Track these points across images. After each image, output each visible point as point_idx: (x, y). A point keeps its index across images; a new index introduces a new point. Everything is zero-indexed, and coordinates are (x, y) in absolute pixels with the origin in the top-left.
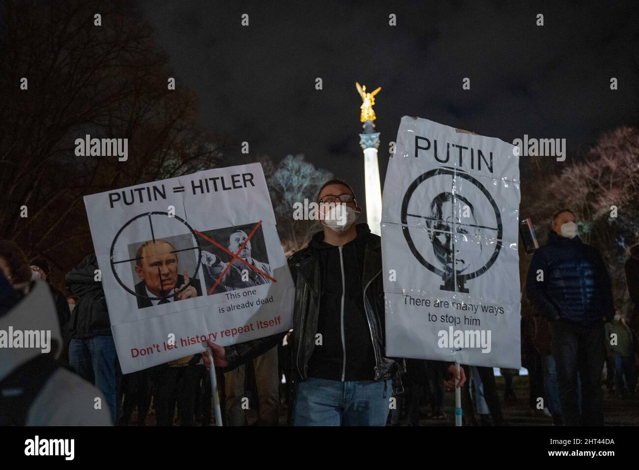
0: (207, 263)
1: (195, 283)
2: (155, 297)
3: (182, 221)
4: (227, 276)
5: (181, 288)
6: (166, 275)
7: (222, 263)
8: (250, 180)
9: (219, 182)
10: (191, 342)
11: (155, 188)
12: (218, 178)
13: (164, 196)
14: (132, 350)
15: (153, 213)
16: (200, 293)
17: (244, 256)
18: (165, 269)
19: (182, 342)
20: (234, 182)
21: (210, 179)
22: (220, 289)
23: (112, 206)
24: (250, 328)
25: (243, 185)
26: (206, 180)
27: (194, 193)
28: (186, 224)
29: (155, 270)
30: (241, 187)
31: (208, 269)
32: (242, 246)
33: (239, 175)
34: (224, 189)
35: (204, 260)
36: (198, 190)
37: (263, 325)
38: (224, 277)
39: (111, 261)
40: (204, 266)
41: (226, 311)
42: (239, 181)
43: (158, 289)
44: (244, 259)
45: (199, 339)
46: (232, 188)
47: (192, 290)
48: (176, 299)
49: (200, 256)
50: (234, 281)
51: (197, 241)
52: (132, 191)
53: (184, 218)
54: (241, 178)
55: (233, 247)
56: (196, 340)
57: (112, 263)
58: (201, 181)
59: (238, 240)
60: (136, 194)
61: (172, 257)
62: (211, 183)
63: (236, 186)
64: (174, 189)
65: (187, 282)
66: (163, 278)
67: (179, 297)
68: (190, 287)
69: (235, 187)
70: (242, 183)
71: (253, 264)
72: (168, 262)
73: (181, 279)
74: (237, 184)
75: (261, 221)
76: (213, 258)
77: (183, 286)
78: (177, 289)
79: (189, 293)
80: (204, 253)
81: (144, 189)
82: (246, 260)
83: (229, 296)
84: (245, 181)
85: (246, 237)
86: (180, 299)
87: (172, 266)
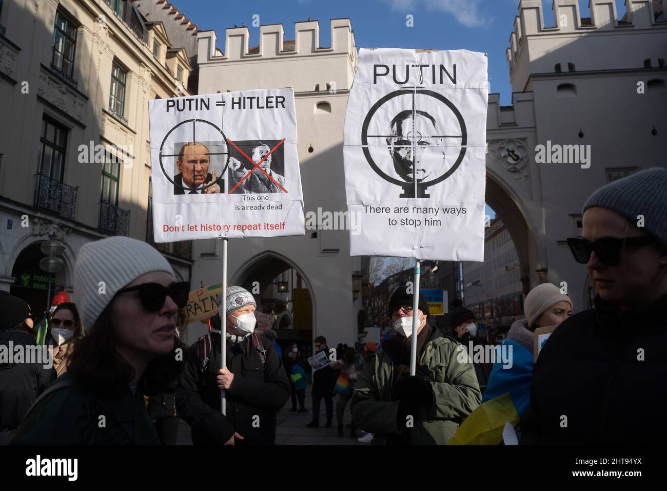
0: (232, 167)
1: (220, 182)
2: (188, 187)
3: (219, 129)
4: (247, 181)
5: (209, 184)
6: (199, 172)
7: (245, 169)
8: (282, 103)
9: (254, 101)
10: (208, 229)
11: (202, 100)
12: (255, 98)
13: (208, 108)
14: (164, 226)
15: (197, 120)
16: (222, 191)
17: (264, 167)
18: (199, 167)
19: (202, 227)
20: (267, 102)
21: (248, 98)
22: (239, 191)
23: (168, 111)
24: (258, 226)
25: (275, 107)
26: (244, 98)
27: (233, 108)
28: (222, 132)
29: (191, 166)
30: (273, 107)
31: (233, 172)
32: (264, 158)
33: (273, 97)
34: (258, 107)
35: (231, 165)
36: (236, 106)
37: (269, 227)
38: (244, 182)
39: (160, 154)
40: (230, 169)
41: (241, 209)
42: (272, 102)
43: (191, 182)
44: (264, 169)
45: (215, 227)
46: (265, 107)
47: (217, 187)
48: (203, 192)
49: (228, 161)
50: (251, 186)
51: (228, 148)
52: (184, 100)
53: (220, 127)
54: (274, 100)
55: (257, 157)
56: (213, 228)
57: (161, 156)
58: (240, 99)
59: (262, 152)
60: (187, 103)
61: (206, 158)
62: (248, 101)
63: (269, 106)
64: (217, 102)
65: (214, 180)
66: (196, 173)
67: (206, 190)
68: (215, 185)
69: (267, 107)
70: (274, 104)
71: (271, 174)
72: (203, 161)
73: (210, 177)
75: (284, 139)
76: (239, 164)
77: (210, 182)
78: (205, 185)
79: (214, 189)
80: (232, 159)
81: (193, 100)
82: (266, 170)
83: (246, 197)
84: (277, 102)
85: (269, 151)
86: (206, 193)
87: (204, 165)
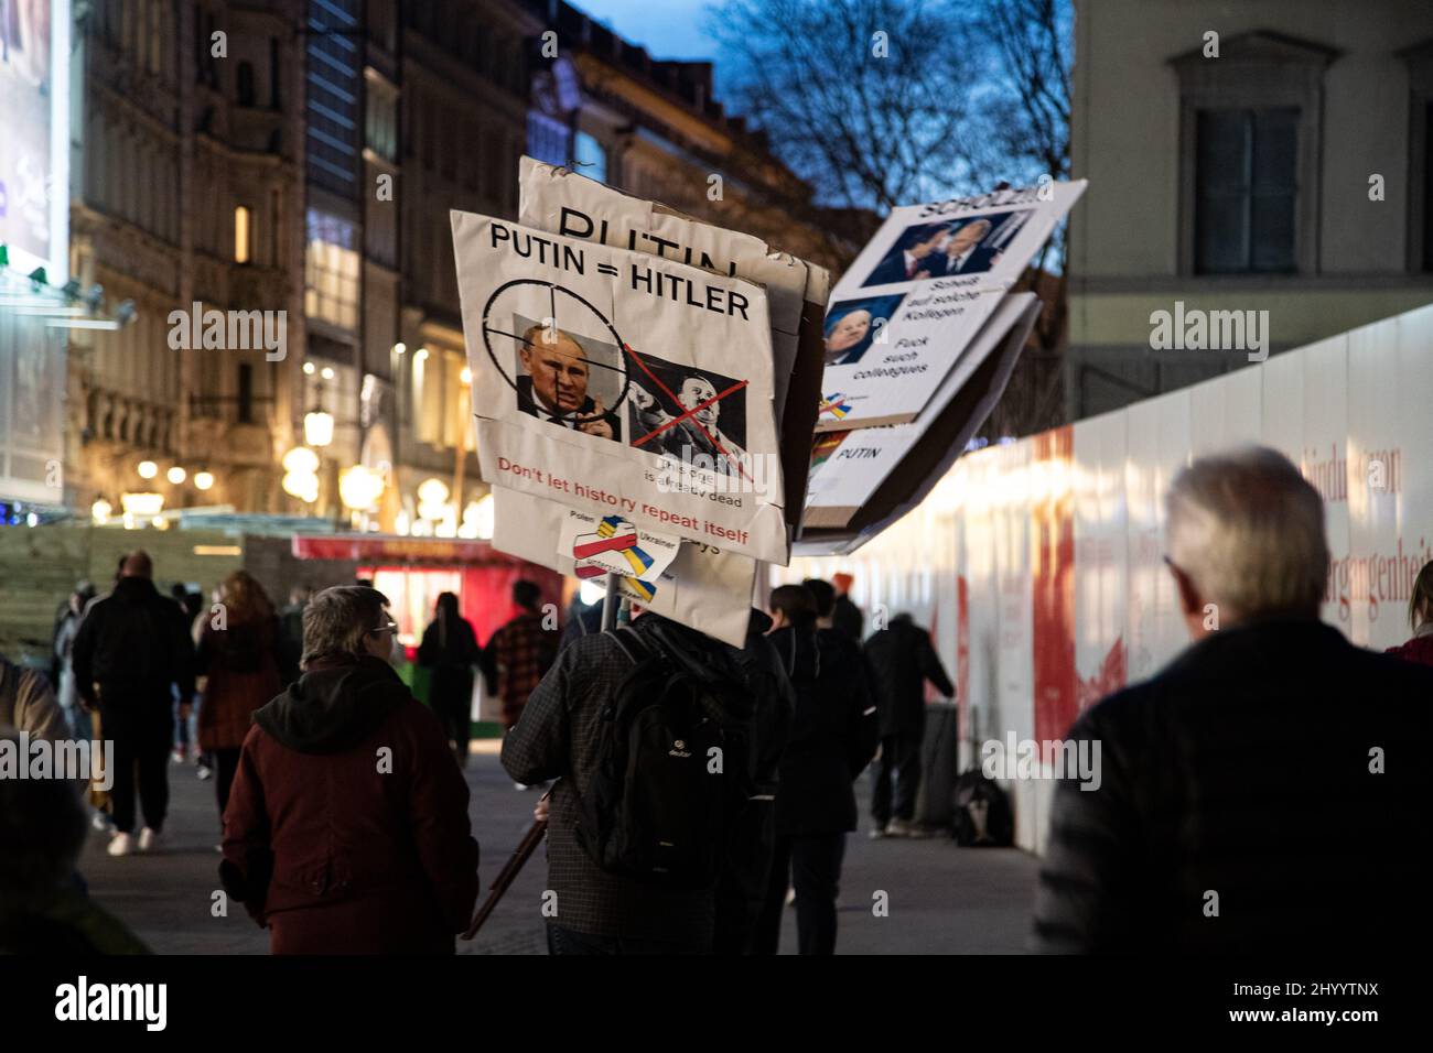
0: (636, 401)
1: (612, 418)
2: (544, 408)
3: (606, 321)
4: (668, 434)
5: (587, 417)
6: (567, 388)
7: (662, 412)
8: (743, 308)
9: (682, 287)
10: (590, 495)
11: (568, 250)
12: (682, 280)
13: (581, 270)
14: (501, 457)
15: (558, 288)
16: (617, 437)
17: (703, 420)
18: (565, 378)
19: (577, 488)
20: (710, 298)
21: (667, 276)
22: (652, 447)
23: (494, 244)
24: (692, 523)
25: (726, 310)
26: (659, 275)
27: (635, 286)
28: (611, 328)
29: (549, 371)
30: (722, 311)
31: (638, 411)
32: (703, 404)
33: (722, 291)
34: (690, 301)
35: (632, 395)
36: (642, 284)
37: (715, 531)
38: (664, 433)
39: (484, 324)
40: (631, 403)
42: (720, 300)
44: (703, 425)
45: (605, 497)
46: (706, 306)
47: (606, 428)
48: (576, 428)
49: (627, 387)
51: (626, 362)
52: (528, 237)
53: (610, 319)
54: (725, 297)
55: (688, 398)
56: (599, 497)
57: (485, 330)
58: (649, 272)
59: (699, 392)
60: (535, 244)
61: (580, 366)
62: (667, 284)
63: (713, 306)
64: (600, 265)
65: (598, 412)
66: (561, 389)
67: (582, 426)
69: (710, 307)
70: (724, 305)
71: (717, 438)
72: (573, 371)
74: (715, 304)
75: (747, 382)
76: (649, 400)
77: (591, 415)
78: (580, 415)
79: (598, 429)
80: (633, 384)
81: (548, 243)
82: (706, 427)
84: (731, 304)
85: (714, 394)
86: (584, 430)
87: (579, 380)
